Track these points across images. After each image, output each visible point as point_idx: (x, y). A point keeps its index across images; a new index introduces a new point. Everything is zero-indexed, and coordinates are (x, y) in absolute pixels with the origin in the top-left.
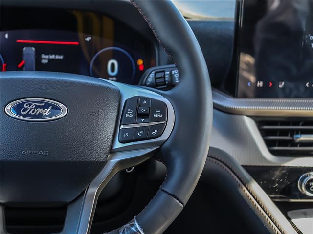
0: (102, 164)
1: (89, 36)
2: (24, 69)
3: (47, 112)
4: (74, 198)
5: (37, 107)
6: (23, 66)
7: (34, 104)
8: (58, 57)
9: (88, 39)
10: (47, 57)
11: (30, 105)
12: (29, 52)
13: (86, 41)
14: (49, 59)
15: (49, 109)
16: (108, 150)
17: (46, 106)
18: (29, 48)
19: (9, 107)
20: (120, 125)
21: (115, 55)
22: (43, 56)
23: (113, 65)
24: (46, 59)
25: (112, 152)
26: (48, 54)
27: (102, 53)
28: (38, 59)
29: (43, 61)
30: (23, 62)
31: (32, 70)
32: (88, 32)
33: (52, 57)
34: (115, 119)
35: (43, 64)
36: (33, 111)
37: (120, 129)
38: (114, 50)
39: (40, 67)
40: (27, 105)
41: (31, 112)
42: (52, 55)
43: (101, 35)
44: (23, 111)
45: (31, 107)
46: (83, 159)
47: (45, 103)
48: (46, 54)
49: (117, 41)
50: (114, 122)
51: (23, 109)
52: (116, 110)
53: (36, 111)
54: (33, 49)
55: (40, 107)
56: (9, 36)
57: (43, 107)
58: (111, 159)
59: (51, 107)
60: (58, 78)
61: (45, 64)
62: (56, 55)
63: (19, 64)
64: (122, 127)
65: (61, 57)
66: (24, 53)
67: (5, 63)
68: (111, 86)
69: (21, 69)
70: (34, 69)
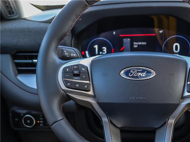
0: (177, 105)
1: (161, 30)
2: (124, 51)
3: (144, 74)
4: (160, 126)
5: (138, 72)
6: (123, 49)
7: (136, 70)
8: (143, 43)
9: (161, 32)
10: (137, 43)
11: (134, 71)
12: (127, 41)
13: (160, 33)
14: (138, 45)
15: (145, 73)
16: (180, 97)
17: (143, 71)
18: (127, 39)
19: (122, 72)
20: (188, 82)
21: (177, 40)
22: (135, 43)
23: (176, 46)
24: (136, 45)
25: (183, 98)
26: (138, 42)
27: (169, 39)
28: (132, 45)
29: (135, 46)
30: (124, 47)
31: (128, 51)
32: (161, 28)
33: (140, 43)
34: (184, 78)
35: (134, 48)
36: (136, 74)
37: (187, 84)
38: (177, 37)
39: (133, 49)
40: (132, 71)
41: (135, 75)
42: (139, 42)
43: (168, 29)
44: (130, 74)
45: (134, 72)
46: (166, 102)
47: (142, 69)
48: (136, 42)
49: (178, 32)
50: (184, 80)
51: (130, 73)
52: (185, 72)
53: (137, 74)
54: (129, 39)
55: (140, 72)
56: (116, 33)
57: (141, 72)
58: (182, 102)
59: (146, 72)
60: (149, 55)
61: (136, 48)
62: (142, 42)
63: (121, 48)
64: (189, 83)
65: (145, 43)
66: (124, 42)
67: (114, 48)
68: (180, 58)
69: (122, 51)
70: (130, 50)
